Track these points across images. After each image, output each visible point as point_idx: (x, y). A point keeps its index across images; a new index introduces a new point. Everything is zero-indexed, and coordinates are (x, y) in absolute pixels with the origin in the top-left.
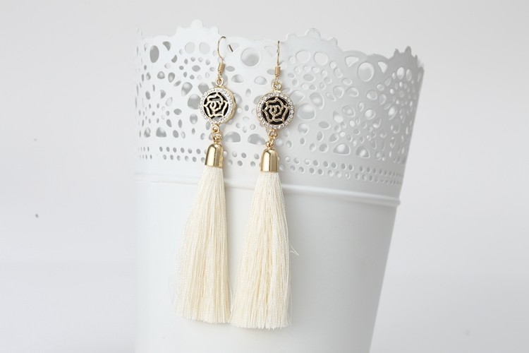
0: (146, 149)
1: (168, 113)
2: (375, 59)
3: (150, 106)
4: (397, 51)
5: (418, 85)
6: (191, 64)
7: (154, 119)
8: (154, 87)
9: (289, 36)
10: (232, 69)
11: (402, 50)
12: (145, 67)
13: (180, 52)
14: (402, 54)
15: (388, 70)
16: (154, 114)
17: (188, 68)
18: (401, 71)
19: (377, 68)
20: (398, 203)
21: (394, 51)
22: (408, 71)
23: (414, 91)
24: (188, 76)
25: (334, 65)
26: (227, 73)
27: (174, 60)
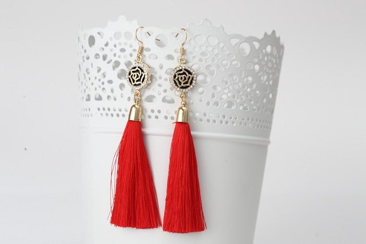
0: (88, 109)
1: (103, 83)
2: (250, 40)
3: (90, 79)
4: (266, 34)
5: (280, 58)
6: (119, 47)
7: (93, 87)
8: (92, 64)
9: (189, 25)
10: (148, 50)
11: (269, 33)
12: (85, 51)
13: (111, 38)
14: (270, 36)
15: (260, 47)
16: (92, 84)
17: (117, 50)
18: (269, 49)
19: (252, 47)
20: (269, 142)
21: (264, 33)
22: (274, 48)
23: (278, 62)
24: (117, 56)
25: (222, 45)
26: (145, 52)
27: (107, 45)
